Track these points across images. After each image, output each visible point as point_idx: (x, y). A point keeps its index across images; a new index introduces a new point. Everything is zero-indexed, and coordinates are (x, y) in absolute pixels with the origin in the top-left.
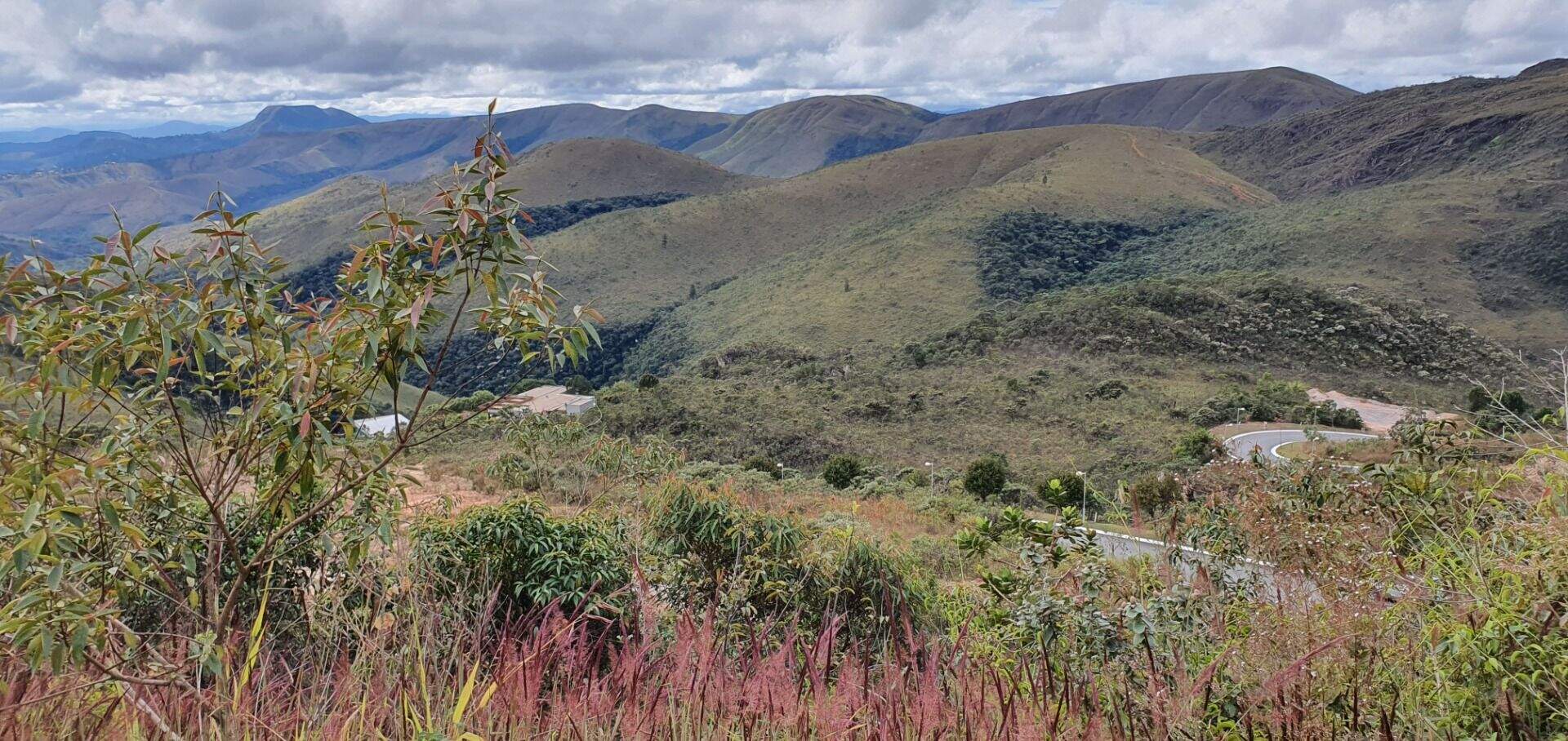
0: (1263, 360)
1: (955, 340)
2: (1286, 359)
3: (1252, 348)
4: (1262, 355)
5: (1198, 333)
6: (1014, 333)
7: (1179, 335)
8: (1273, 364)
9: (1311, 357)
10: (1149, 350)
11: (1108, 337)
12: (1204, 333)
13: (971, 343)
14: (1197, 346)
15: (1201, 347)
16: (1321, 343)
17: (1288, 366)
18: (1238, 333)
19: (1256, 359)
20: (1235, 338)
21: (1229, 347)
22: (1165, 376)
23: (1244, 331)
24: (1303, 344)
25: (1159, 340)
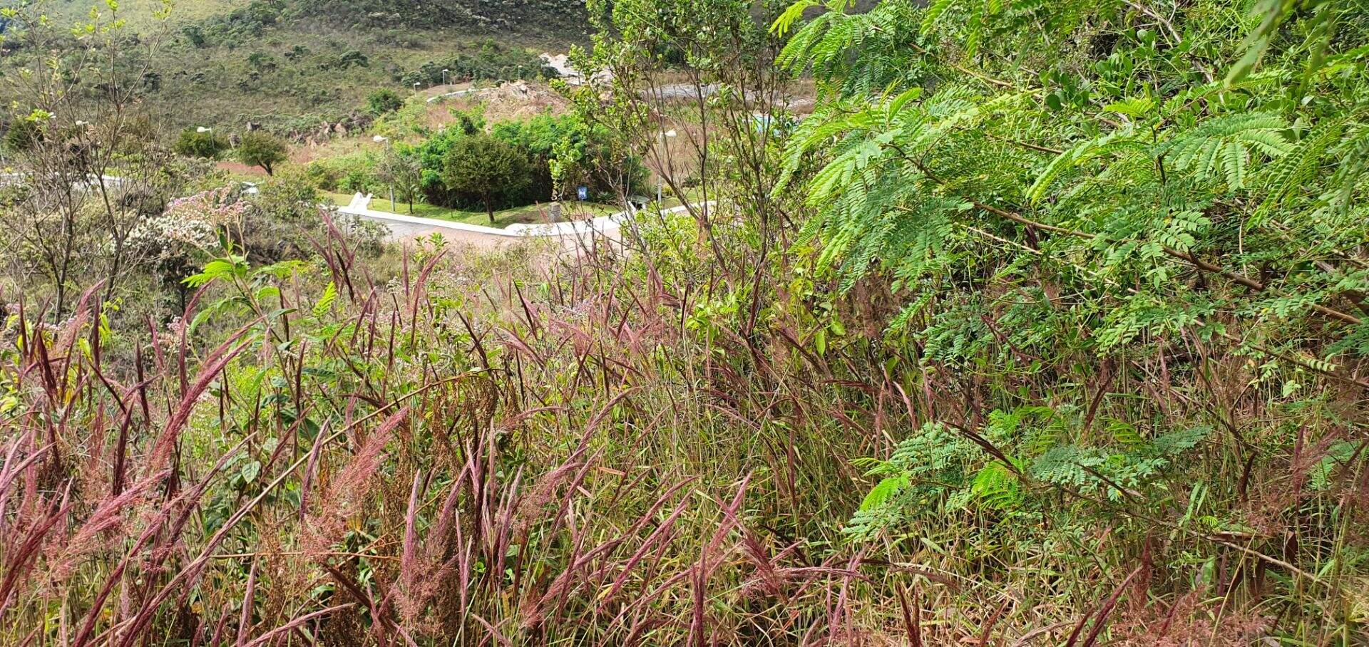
0: (518, 31)
1: (239, 22)
2: (537, 30)
3: (508, 20)
4: (518, 27)
5: (461, 8)
6: (296, 13)
7: (443, 10)
8: (525, 35)
9: (560, 27)
10: (416, 25)
11: (379, 14)
12: (466, 8)
13: (253, 25)
14: (460, 20)
15: (463, 21)
16: (569, 14)
17: (539, 35)
18: (497, 7)
19: (512, 30)
20: (494, 12)
21: (488, 20)
22: (423, 48)
23: (503, 6)
24: (554, 16)
25: (425, 15)
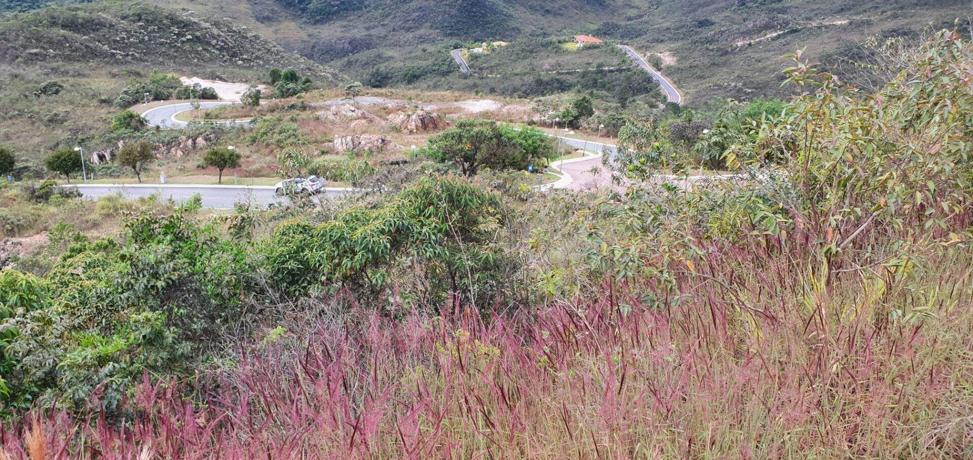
0: (146, 61)
2: (161, 59)
3: (138, 53)
4: (145, 58)
5: (100, 45)
7: (87, 47)
8: (153, 63)
9: (176, 57)
10: (69, 59)
11: (35, 51)
12: (104, 45)
14: (101, 54)
15: (104, 55)
16: (179, 47)
17: (162, 63)
18: (126, 44)
19: (142, 60)
20: (125, 47)
21: (123, 53)
22: (85, 76)
23: (130, 42)
24: (169, 49)
25: (74, 51)
